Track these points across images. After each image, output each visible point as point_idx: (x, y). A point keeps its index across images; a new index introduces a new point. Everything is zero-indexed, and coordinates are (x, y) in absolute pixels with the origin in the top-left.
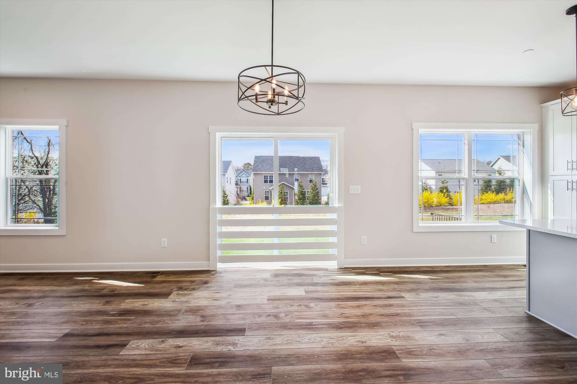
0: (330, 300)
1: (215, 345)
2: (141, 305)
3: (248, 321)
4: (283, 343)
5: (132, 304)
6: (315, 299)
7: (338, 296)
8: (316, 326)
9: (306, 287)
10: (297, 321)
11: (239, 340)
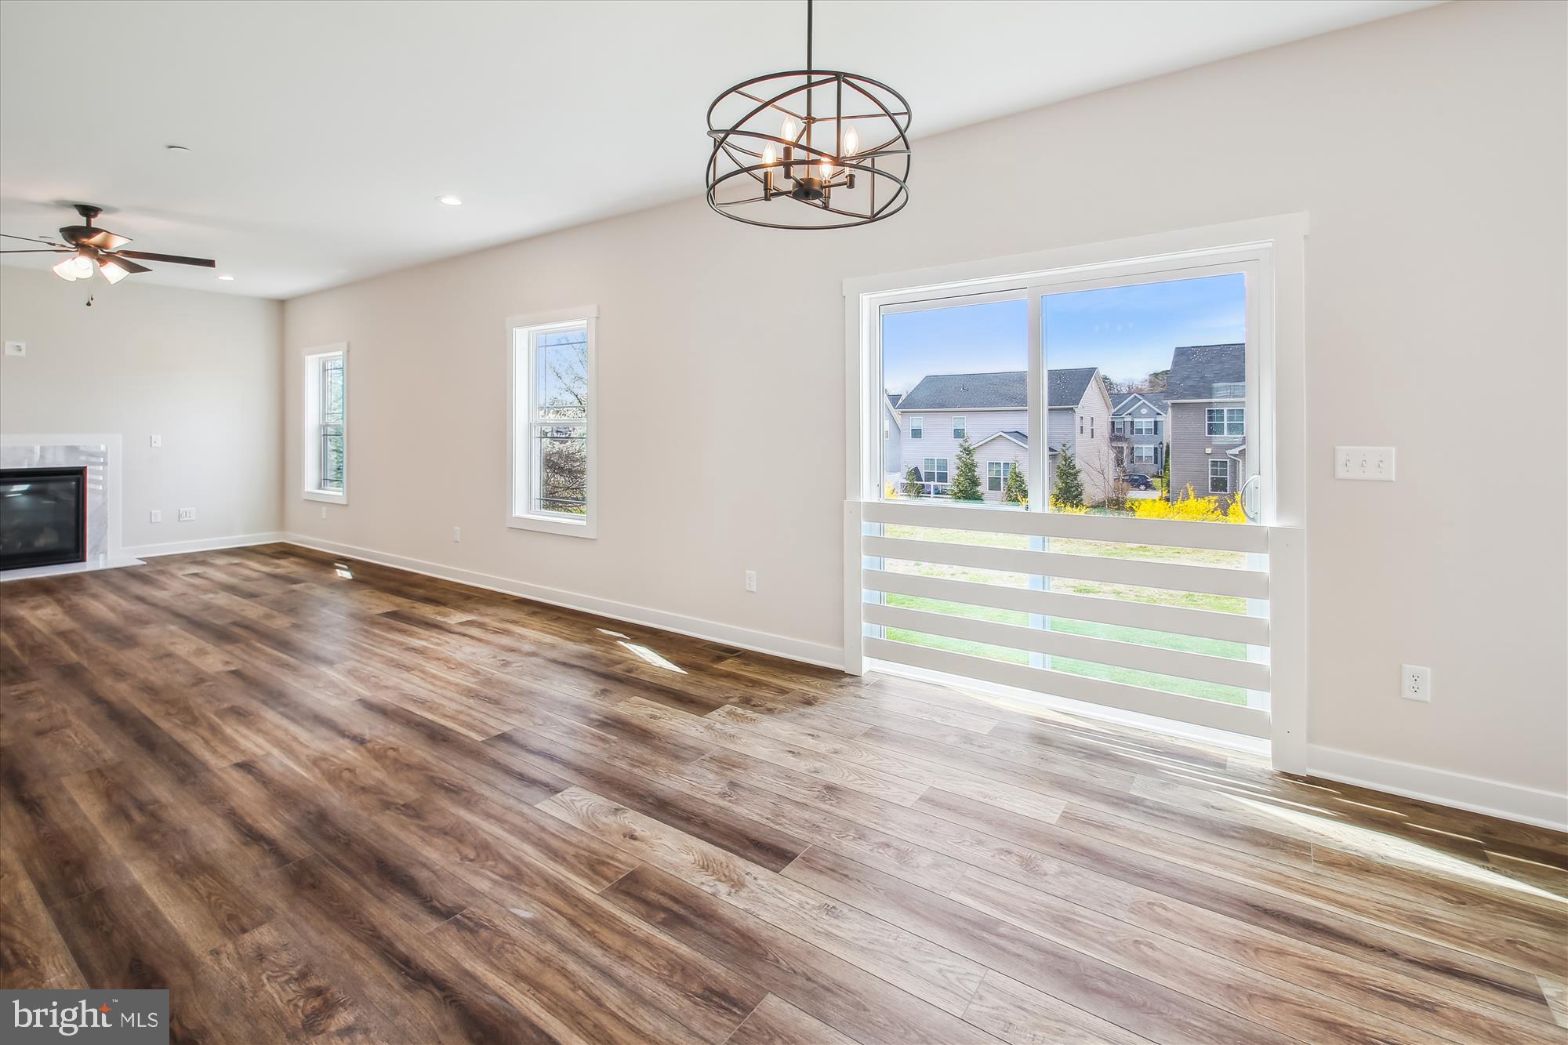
0: (1136, 875)
1: (699, 865)
2: (647, 715)
3: (818, 839)
4: (856, 942)
5: (634, 709)
6: (1076, 850)
7: (1179, 874)
8: (1002, 942)
9: (1082, 799)
10: (953, 896)
11: (755, 879)
